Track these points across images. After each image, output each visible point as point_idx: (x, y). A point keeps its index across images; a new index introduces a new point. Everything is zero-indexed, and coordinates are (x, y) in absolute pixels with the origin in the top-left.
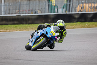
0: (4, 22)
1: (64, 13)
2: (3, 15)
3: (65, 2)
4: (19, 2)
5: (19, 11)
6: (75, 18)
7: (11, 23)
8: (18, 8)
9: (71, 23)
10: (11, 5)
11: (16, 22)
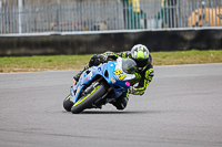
0: (23, 50)
1: (160, 29)
2: (20, 34)
3: (163, 5)
4: (56, 4)
5: (57, 25)
6: (185, 41)
7: (39, 51)
8: (54, 17)
9: (177, 53)
10: (40, 11)
11: (49, 51)
